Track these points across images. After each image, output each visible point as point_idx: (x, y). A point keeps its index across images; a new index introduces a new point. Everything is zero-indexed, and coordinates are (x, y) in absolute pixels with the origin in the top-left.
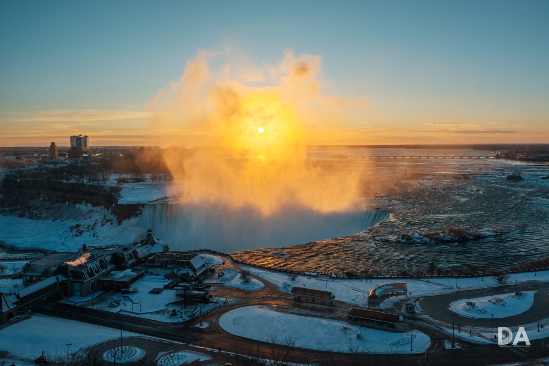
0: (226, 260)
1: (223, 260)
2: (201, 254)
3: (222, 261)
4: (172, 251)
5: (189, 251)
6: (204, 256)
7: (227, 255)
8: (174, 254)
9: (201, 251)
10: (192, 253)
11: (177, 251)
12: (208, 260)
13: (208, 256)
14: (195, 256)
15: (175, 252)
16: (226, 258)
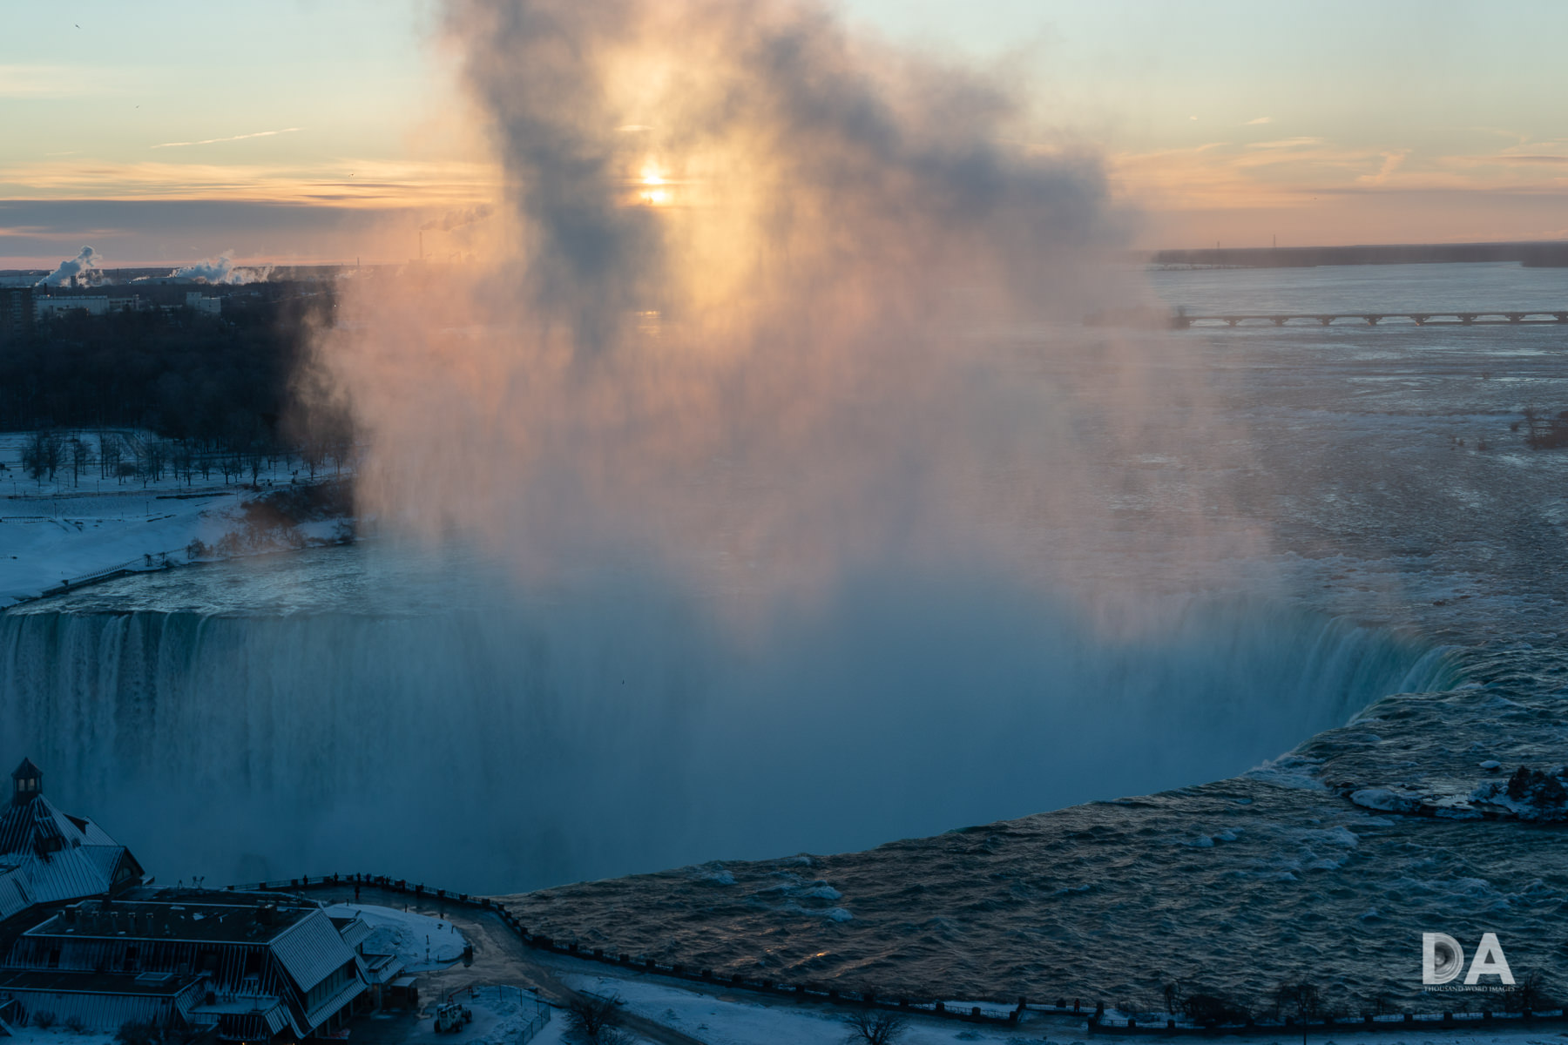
0: (483, 937)
1: (464, 933)
2: (333, 902)
3: (457, 944)
4: (158, 887)
5: (263, 887)
6: (350, 916)
7: (486, 905)
8: (176, 906)
9: (332, 886)
10: (277, 898)
11: (188, 885)
12: (376, 935)
13: (375, 914)
14: (300, 914)
15: (182, 895)
16: (480, 927)
